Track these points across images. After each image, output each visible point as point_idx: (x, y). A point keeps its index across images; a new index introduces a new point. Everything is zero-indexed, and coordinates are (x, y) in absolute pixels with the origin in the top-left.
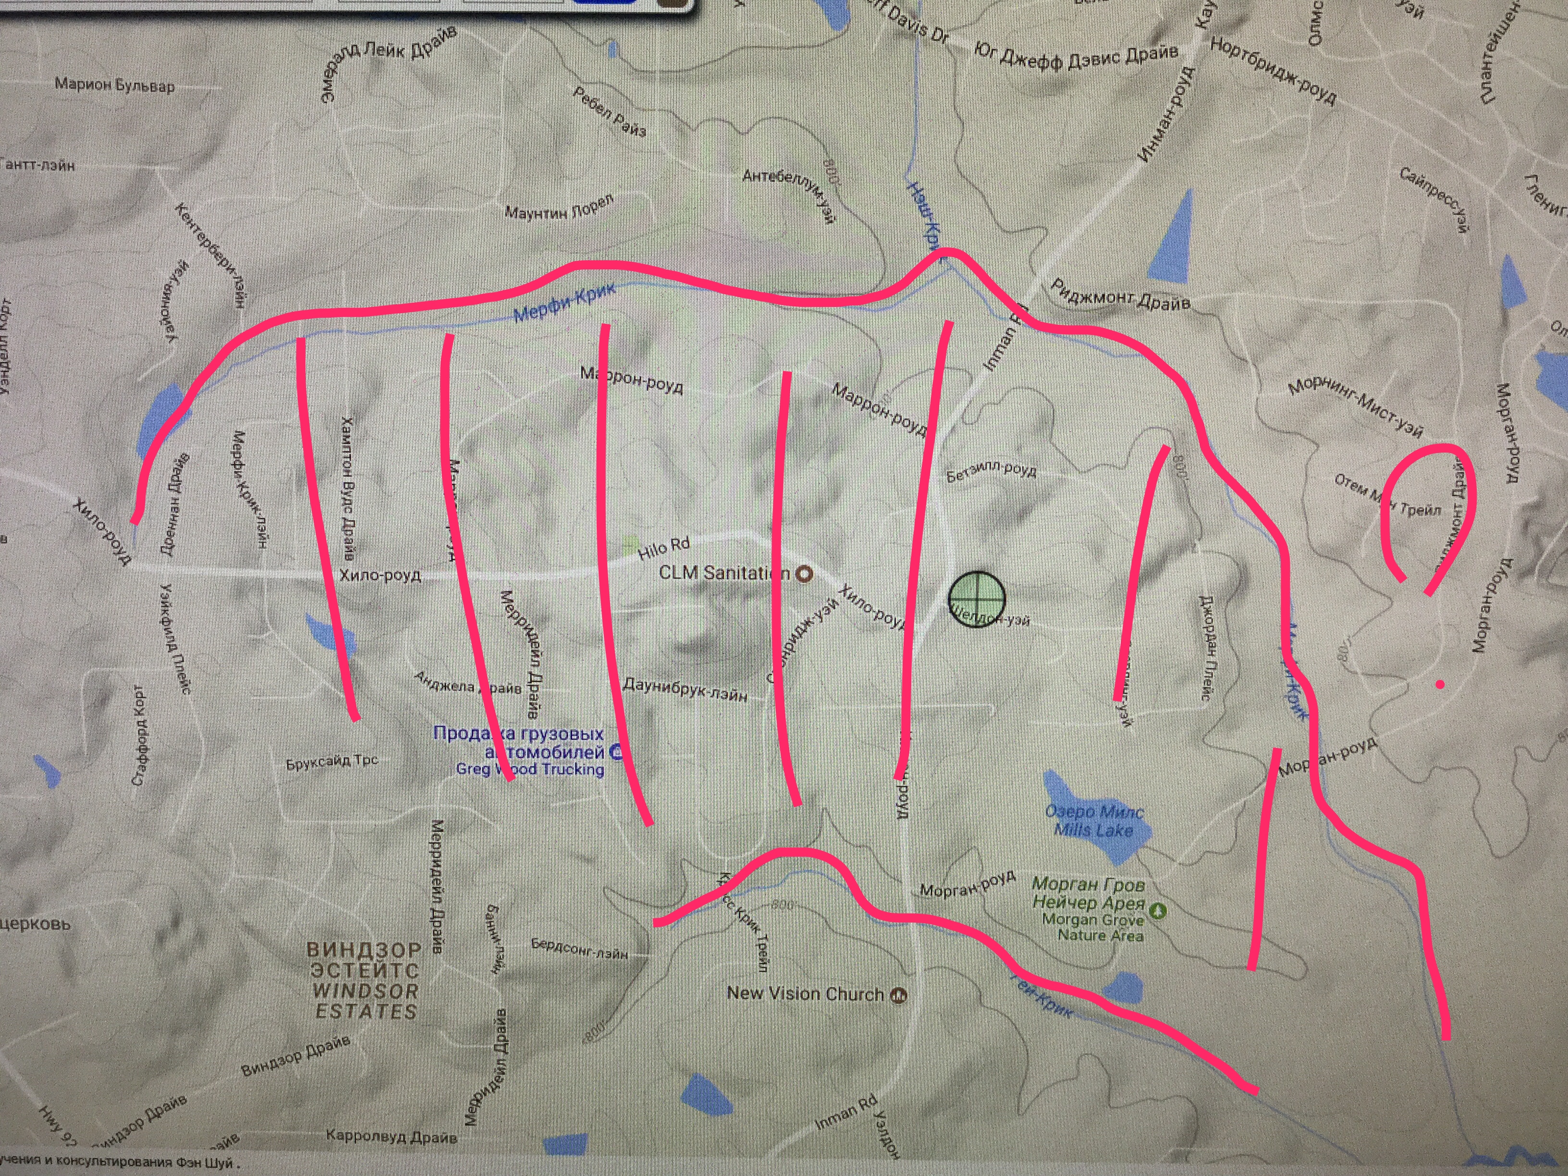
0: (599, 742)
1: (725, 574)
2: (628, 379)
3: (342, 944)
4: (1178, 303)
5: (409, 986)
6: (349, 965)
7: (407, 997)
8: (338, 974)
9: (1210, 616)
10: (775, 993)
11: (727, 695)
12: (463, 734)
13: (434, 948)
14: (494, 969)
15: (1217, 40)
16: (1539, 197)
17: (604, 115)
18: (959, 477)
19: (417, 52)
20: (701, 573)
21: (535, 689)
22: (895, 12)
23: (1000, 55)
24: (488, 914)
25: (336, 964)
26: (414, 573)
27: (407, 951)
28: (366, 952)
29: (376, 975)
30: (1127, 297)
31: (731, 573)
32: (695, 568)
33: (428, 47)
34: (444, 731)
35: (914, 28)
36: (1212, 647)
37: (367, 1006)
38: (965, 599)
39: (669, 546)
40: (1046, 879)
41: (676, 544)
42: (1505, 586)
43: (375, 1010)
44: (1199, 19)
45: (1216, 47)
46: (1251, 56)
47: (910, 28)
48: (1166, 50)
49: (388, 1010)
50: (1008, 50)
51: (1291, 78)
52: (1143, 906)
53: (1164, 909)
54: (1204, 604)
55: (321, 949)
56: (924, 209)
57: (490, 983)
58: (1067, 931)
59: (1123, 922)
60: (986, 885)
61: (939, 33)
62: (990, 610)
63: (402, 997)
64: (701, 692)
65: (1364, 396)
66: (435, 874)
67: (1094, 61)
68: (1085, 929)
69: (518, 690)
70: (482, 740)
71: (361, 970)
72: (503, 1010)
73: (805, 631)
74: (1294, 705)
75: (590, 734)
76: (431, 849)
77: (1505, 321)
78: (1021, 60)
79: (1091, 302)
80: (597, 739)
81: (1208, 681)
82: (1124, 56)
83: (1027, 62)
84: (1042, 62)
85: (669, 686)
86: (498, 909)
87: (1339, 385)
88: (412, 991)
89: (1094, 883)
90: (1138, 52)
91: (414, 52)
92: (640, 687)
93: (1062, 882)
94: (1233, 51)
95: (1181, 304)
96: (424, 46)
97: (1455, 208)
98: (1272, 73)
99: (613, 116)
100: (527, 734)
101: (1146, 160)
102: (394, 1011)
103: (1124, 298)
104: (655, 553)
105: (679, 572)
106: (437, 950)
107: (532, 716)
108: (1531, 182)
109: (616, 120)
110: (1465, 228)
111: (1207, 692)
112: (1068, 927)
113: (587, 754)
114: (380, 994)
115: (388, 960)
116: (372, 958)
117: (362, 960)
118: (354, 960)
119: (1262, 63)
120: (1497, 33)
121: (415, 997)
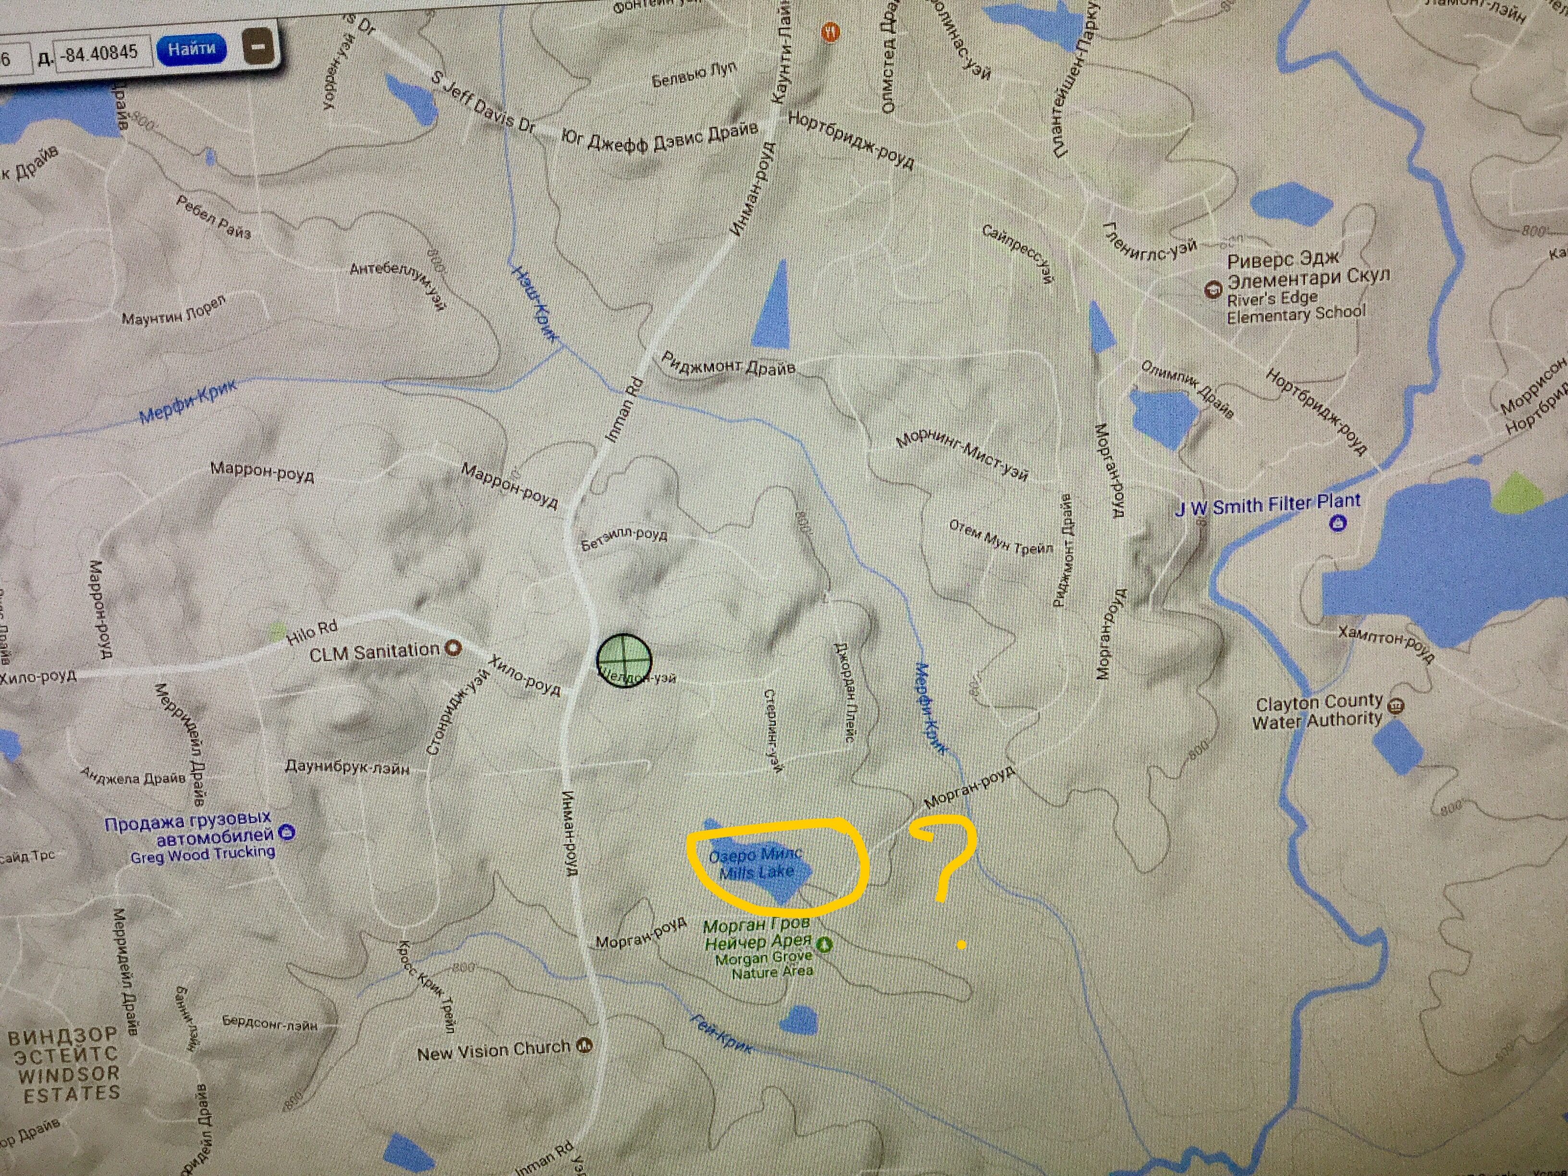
0: (266, 824)
1: (376, 652)
2: (258, 471)
3: (41, 1032)
4: (784, 368)
5: (110, 1068)
6: (50, 1051)
7: (109, 1078)
8: (41, 1061)
9: (845, 662)
10: (464, 1052)
11: (389, 770)
12: (134, 825)
13: (129, 1030)
14: (189, 1047)
15: (794, 114)
16: (1119, 243)
17: (209, 220)
18: (594, 545)
19: (22, 173)
20: (351, 652)
21: (198, 777)
22: (481, 106)
23: (586, 141)
24: (178, 995)
25: (37, 1051)
26: (70, 673)
27: (104, 1034)
28: (64, 1038)
29: (77, 1059)
30: (735, 365)
31: (381, 652)
32: (345, 649)
33: (31, 168)
34: (115, 823)
35: (501, 119)
36: (851, 690)
37: (72, 1089)
38: (612, 662)
39: (317, 631)
40: (716, 922)
41: (323, 627)
42: (1122, 617)
43: (79, 1093)
44: (774, 94)
45: (794, 121)
46: (828, 128)
47: (497, 120)
48: (746, 127)
49: (92, 1092)
50: (593, 136)
51: (869, 146)
52: (810, 941)
53: (830, 944)
54: (839, 651)
55: (21, 1037)
56: (532, 293)
57: (186, 1060)
58: (741, 971)
59: (793, 957)
60: (658, 933)
61: (525, 124)
62: (637, 670)
63: (104, 1079)
64: (363, 768)
65: (968, 445)
66: (123, 961)
67: (677, 141)
68: (759, 968)
69: (182, 779)
70: (152, 829)
71: (62, 1055)
72: (203, 1085)
73: (459, 702)
74: (933, 740)
75: (257, 816)
76: (116, 937)
77: (1097, 365)
78: (608, 145)
79: (701, 371)
80: (265, 821)
81: (850, 724)
82: (706, 134)
83: (613, 146)
84: (628, 145)
85: (331, 764)
86: (186, 990)
87: (943, 436)
88: (113, 1072)
89: (761, 923)
90: (719, 131)
91: (19, 174)
92: (302, 768)
93: (731, 924)
94: (811, 124)
95: (786, 369)
96: (28, 167)
97: (1038, 260)
98: (850, 142)
99: (218, 221)
100: (195, 821)
101: (738, 234)
102: (98, 1092)
103: (732, 366)
104: (303, 638)
105: (330, 655)
106: (133, 1032)
107: (199, 803)
108: (1110, 229)
109: (221, 224)
110: (1050, 279)
111: (850, 733)
112: (741, 967)
113: (256, 836)
114: (83, 1077)
115: (88, 1044)
116: (71, 1044)
117: (63, 1046)
118: (54, 1046)
119: (839, 134)
120: (1064, 88)
121: (117, 1078)
